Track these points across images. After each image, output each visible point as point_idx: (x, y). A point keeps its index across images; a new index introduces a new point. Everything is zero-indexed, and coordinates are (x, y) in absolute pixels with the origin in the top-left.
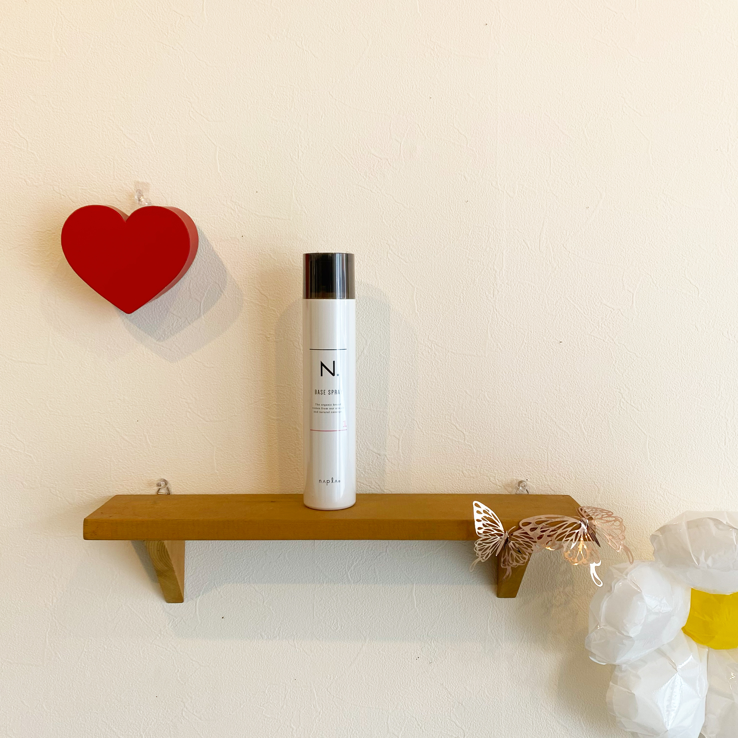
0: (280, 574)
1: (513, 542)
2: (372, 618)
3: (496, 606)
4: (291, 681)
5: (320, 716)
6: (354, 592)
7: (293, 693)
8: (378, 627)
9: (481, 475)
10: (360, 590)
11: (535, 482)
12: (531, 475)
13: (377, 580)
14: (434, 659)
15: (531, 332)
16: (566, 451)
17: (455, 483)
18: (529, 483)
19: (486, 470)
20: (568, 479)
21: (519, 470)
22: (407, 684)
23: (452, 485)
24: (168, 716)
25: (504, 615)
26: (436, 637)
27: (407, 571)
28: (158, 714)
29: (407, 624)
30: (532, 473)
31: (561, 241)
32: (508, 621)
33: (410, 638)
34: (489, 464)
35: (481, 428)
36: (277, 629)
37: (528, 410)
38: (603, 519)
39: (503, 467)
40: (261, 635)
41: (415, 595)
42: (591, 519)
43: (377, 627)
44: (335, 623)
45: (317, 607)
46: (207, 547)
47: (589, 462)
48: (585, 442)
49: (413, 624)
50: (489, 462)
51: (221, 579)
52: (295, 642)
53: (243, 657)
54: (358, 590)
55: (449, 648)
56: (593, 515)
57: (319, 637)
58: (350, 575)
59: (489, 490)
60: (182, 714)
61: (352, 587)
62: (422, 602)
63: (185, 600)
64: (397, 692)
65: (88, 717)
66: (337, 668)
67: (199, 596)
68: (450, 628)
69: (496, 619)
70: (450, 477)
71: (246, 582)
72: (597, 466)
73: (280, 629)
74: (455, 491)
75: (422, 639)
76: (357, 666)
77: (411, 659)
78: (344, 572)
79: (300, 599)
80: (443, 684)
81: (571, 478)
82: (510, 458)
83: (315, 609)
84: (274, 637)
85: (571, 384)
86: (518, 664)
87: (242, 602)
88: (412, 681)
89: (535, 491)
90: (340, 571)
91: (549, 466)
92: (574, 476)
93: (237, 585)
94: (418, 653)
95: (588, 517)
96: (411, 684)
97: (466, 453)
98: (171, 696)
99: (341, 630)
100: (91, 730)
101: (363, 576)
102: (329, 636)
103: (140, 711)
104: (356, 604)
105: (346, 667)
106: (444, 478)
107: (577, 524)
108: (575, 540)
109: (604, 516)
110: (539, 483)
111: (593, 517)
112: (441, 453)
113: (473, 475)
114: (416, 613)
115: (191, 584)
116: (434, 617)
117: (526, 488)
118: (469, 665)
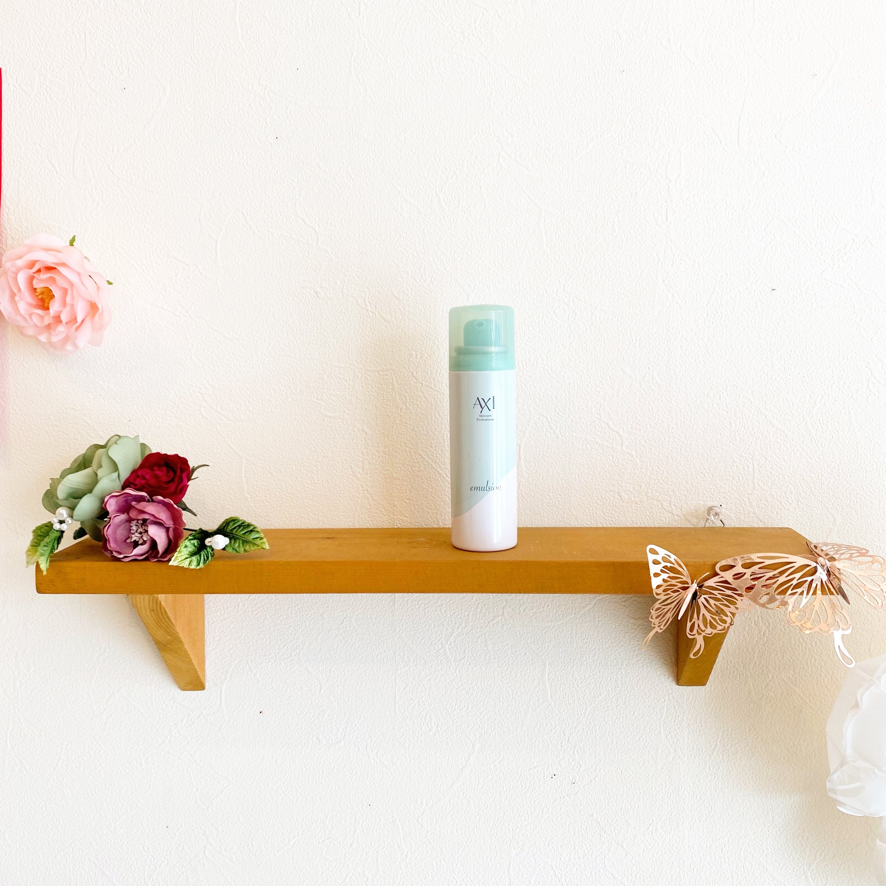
0: (345, 647)
1: (705, 596)
2: (483, 714)
3: (674, 698)
4: (364, 808)
5: (408, 859)
6: (455, 674)
7: (367, 826)
8: (493, 729)
9: (648, 499)
10: (464, 672)
11: (733, 508)
12: (728, 498)
13: (490, 657)
14: (578, 777)
15: (727, 275)
16: (782, 460)
17: (608, 511)
18: (724, 510)
19: (656, 491)
20: (785, 503)
21: (709, 490)
22: (538, 815)
23: (603, 514)
24: (184, 856)
25: (686, 712)
26: (582, 745)
27: (534, 645)
28: (170, 853)
29: (537, 724)
30: (729, 494)
31: (772, 131)
32: (693, 721)
33: (542, 745)
34: (661, 481)
35: (648, 426)
36: (341, 730)
37: (722, 398)
38: (853, 559)
39: (683, 486)
40: (317, 738)
41: (549, 680)
42: (832, 559)
43: (491, 727)
44: (427, 721)
45: (400, 697)
46: (235, 607)
47: (818, 476)
48: (813, 446)
49: (546, 724)
50: (660, 478)
51: (258, 654)
52: (368, 749)
53: (291, 772)
54: (461, 671)
55: (602, 762)
56: (836, 553)
57: (404, 742)
58: (449, 650)
59: (661, 522)
60: (204, 853)
61: (452, 669)
62: (558, 691)
63: (207, 685)
64: (523, 825)
65: (69, 856)
66: (432, 789)
67: (226, 679)
68: (603, 730)
69: (674, 719)
70: (599, 501)
71: (294, 659)
72: (832, 482)
73: (345, 730)
74: (608, 523)
75: (560, 746)
76: (462, 785)
77: (544, 776)
78: (440, 646)
79: (375, 685)
80: (592, 815)
81: (790, 502)
82: (694, 472)
83: (397, 700)
84: (337, 742)
85: (790, 356)
86: (708, 788)
87: (288, 689)
88: (545, 810)
89: (734, 522)
90: (434, 643)
91: (756, 484)
92: (795, 499)
93: (281, 664)
94: (554, 769)
95: (828, 557)
96: (544, 814)
97: (624, 466)
98: (187, 826)
99: (436, 733)
100: (74, 874)
101: (468, 651)
102: (419, 742)
103: (143, 847)
104: (459, 693)
105: (445, 787)
106: (590, 505)
107: (810, 567)
108: (808, 593)
109: (855, 555)
110: (740, 510)
111: (836, 557)
112: (586, 466)
113: (636, 499)
114: (550, 708)
115: (213, 663)
116: (578, 714)
117: (721, 517)
118: (633, 787)
